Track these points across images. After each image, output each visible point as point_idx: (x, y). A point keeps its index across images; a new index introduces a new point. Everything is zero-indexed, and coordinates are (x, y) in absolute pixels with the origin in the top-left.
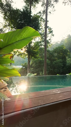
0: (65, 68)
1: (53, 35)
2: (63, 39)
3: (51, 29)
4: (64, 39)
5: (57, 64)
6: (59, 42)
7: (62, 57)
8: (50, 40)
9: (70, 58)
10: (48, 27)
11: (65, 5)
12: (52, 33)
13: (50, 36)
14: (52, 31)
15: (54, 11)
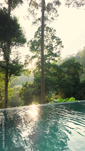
0: (77, 87)
1: (63, 47)
2: (79, 51)
3: (59, 39)
4: (81, 51)
5: (66, 82)
6: (75, 55)
7: (73, 72)
8: (59, 52)
9: (84, 73)
10: (56, 37)
11: (69, 7)
12: (61, 44)
13: (59, 48)
14: (61, 41)
15: (57, 16)
